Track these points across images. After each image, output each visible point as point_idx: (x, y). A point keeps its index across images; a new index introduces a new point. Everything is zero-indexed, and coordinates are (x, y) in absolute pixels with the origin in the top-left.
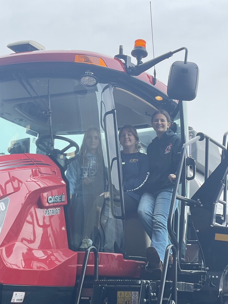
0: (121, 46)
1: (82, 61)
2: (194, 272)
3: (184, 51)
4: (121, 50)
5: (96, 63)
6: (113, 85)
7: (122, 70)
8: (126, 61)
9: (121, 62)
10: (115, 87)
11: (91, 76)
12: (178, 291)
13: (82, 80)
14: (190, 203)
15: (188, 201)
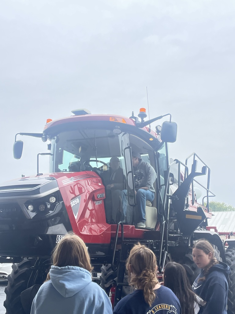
0: (133, 112)
1: (113, 120)
2: (175, 235)
3: (169, 116)
4: (133, 114)
5: (120, 121)
6: (128, 133)
7: (134, 125)
8: (136, 120)
9: (133, 120)
10: (130, 134)
11: (118, 129)
12: (168, 246)
13: (114, 131)
14: (172, 198)
15: (170, 196)
